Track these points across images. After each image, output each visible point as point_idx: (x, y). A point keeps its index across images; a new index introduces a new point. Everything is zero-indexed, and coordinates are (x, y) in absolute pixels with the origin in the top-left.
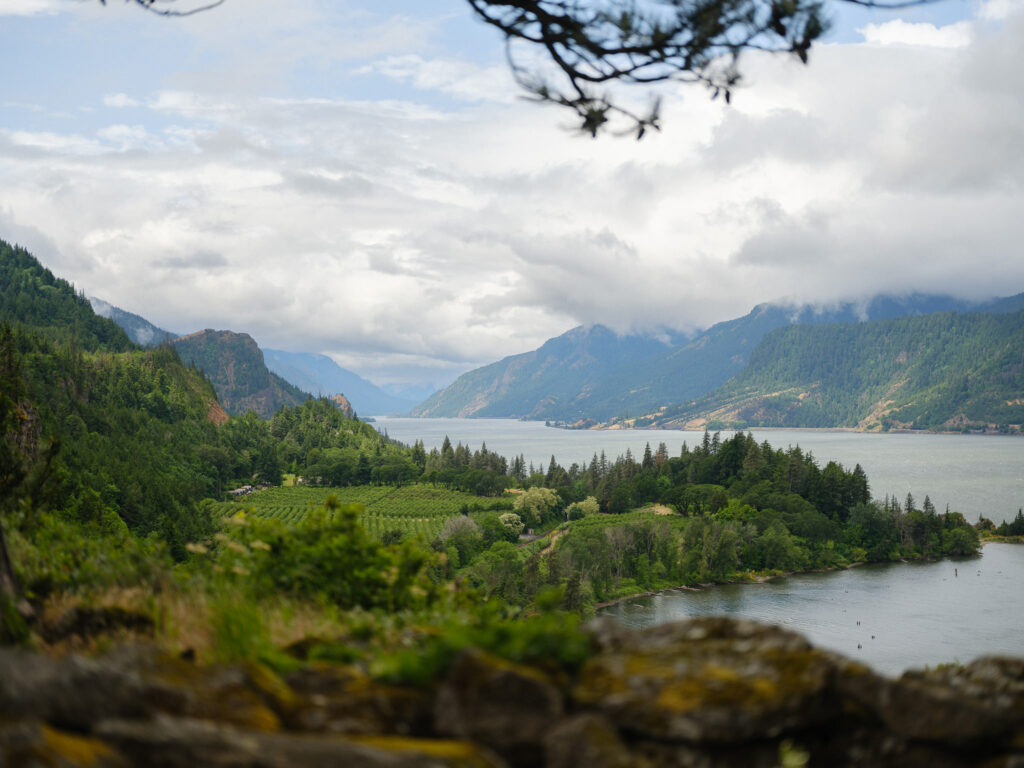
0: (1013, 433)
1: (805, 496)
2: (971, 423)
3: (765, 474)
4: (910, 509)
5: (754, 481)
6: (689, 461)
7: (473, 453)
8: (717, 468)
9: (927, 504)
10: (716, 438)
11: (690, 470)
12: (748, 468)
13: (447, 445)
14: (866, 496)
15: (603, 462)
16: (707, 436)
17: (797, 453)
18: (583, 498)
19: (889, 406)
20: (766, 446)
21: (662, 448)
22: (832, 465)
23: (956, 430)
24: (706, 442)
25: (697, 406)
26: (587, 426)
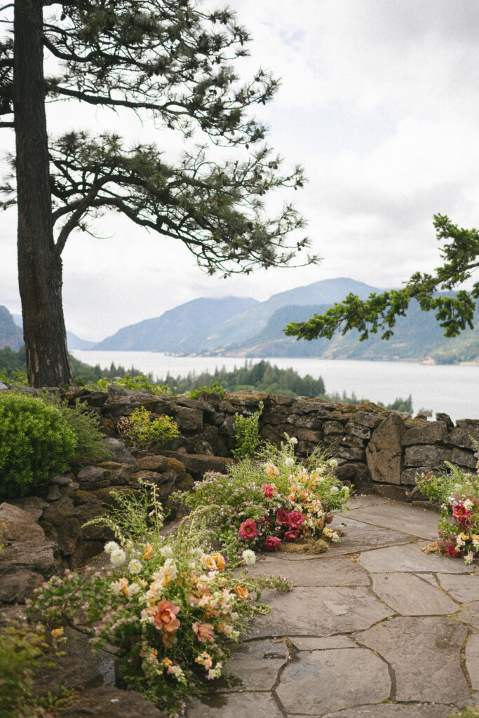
0: (395, 360)
1: (294, 391)
2: (375, 355)
3: (275, 380)
4: (345, 397)
5: (269, 383)
6: (237, 374)
7: (126, 370)
8: (251, 377)
9: (353, 395)
10: (251, 362)
11: (237, 378)
12: (266, 377)
13: (113, 366)
14: (324, 391)
15: (194, 374)
16: (246, 362)
17: (291, 370)
18: (183, 392)
19: (336, 347)
20: (276, 367)
21: (224, 368)
22: (308, 376)
23: (368, 359)
24: (246, 365)
25: (241, 346)
26: (186, 355)
